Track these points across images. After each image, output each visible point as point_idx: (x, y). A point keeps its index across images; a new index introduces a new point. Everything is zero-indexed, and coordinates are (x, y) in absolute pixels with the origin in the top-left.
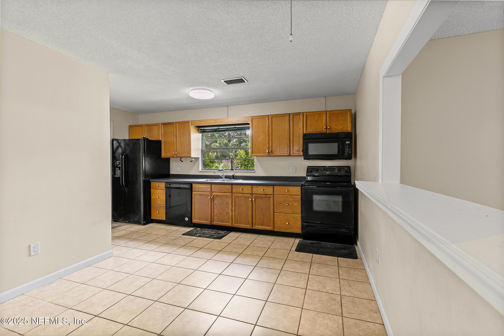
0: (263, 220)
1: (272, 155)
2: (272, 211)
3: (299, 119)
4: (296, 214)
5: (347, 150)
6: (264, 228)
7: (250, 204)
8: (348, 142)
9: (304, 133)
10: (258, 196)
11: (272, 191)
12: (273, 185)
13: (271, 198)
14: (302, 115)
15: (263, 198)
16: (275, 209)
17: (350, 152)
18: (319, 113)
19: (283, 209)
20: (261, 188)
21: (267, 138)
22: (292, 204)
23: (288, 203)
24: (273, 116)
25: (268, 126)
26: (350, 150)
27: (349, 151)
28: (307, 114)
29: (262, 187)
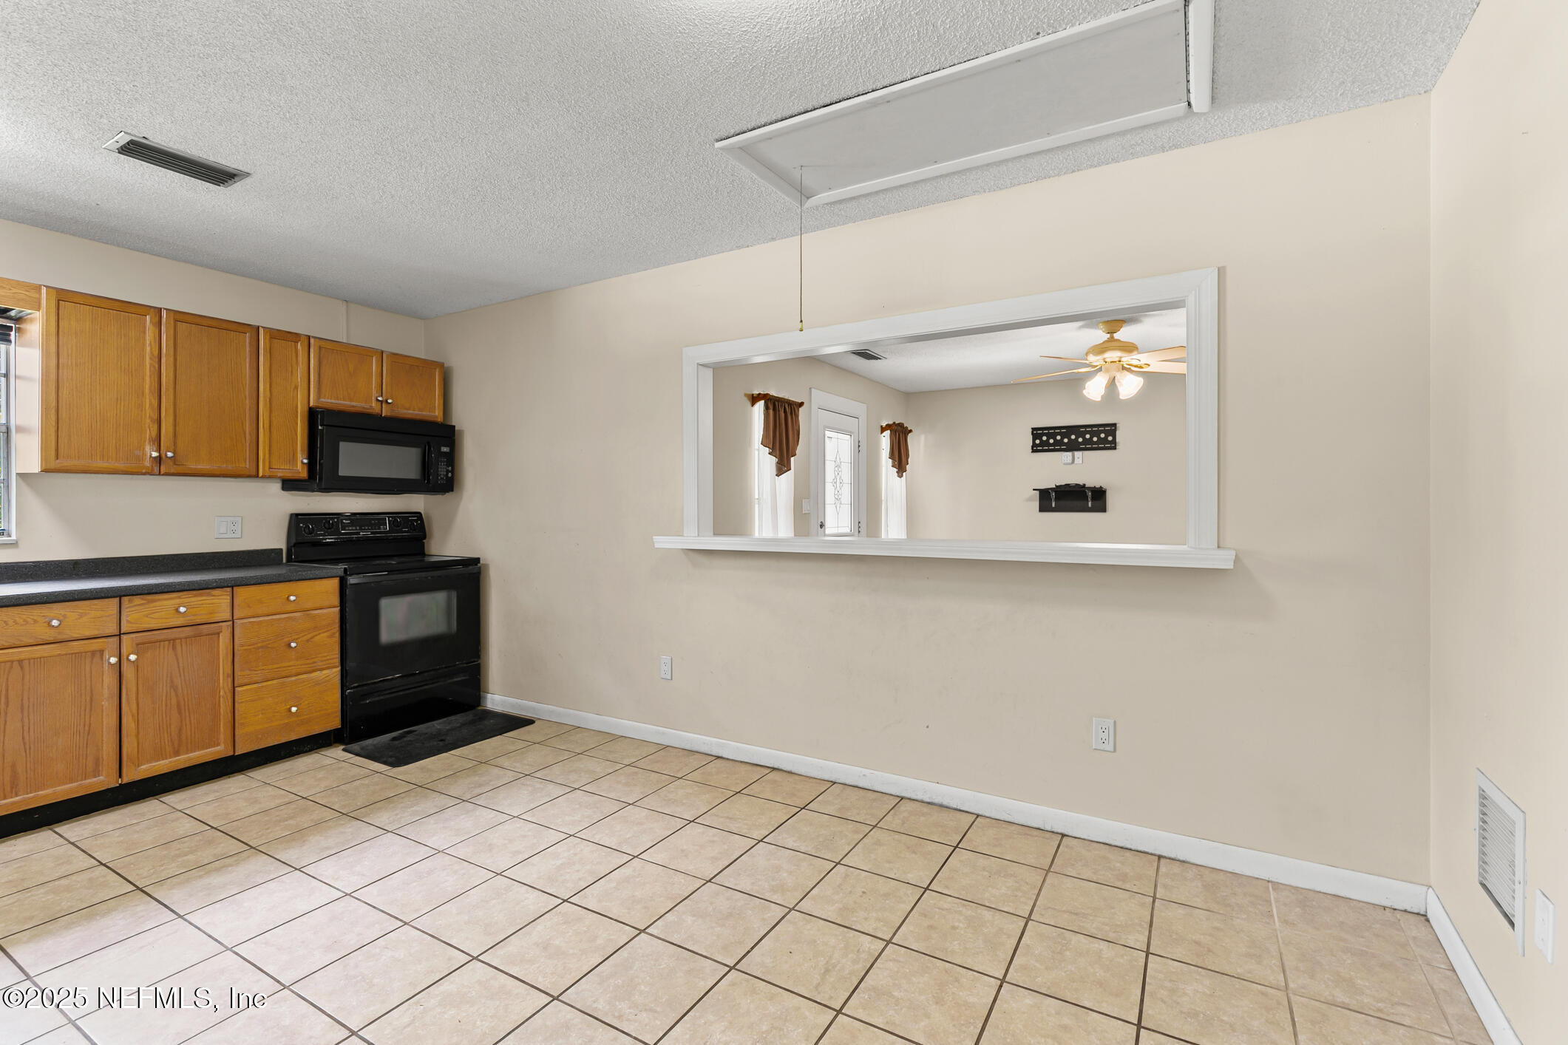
0: (180, 730)
1: (180, 469)
2: (224, 684)
3: (294, 354)
4: (321, 670)
5: (442, 469)
6: (190, 759)
7: (109, 680)
8: (445, 449)
9: (311, 404)
10: (150, 639)
11: (229, 610)
12: (233, 585)
13: (218, 634)
14: (306, 343)
15: (178, 641)
16: (238, 673)
17: (450, 475)
18: (363, 353)
19: (276, 666)
20: (178, 601)
21: (149, 400)
22: (308, 641)
23: (296, 637)
24: (179, 317)
25: (156, 353)
26: (450, 468)
27: (448, 471)
28: (323, 344)
29: (179, 598)
